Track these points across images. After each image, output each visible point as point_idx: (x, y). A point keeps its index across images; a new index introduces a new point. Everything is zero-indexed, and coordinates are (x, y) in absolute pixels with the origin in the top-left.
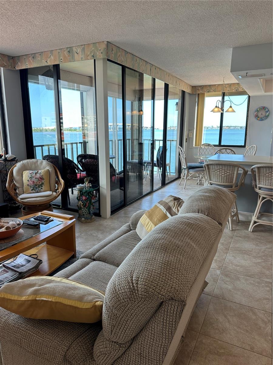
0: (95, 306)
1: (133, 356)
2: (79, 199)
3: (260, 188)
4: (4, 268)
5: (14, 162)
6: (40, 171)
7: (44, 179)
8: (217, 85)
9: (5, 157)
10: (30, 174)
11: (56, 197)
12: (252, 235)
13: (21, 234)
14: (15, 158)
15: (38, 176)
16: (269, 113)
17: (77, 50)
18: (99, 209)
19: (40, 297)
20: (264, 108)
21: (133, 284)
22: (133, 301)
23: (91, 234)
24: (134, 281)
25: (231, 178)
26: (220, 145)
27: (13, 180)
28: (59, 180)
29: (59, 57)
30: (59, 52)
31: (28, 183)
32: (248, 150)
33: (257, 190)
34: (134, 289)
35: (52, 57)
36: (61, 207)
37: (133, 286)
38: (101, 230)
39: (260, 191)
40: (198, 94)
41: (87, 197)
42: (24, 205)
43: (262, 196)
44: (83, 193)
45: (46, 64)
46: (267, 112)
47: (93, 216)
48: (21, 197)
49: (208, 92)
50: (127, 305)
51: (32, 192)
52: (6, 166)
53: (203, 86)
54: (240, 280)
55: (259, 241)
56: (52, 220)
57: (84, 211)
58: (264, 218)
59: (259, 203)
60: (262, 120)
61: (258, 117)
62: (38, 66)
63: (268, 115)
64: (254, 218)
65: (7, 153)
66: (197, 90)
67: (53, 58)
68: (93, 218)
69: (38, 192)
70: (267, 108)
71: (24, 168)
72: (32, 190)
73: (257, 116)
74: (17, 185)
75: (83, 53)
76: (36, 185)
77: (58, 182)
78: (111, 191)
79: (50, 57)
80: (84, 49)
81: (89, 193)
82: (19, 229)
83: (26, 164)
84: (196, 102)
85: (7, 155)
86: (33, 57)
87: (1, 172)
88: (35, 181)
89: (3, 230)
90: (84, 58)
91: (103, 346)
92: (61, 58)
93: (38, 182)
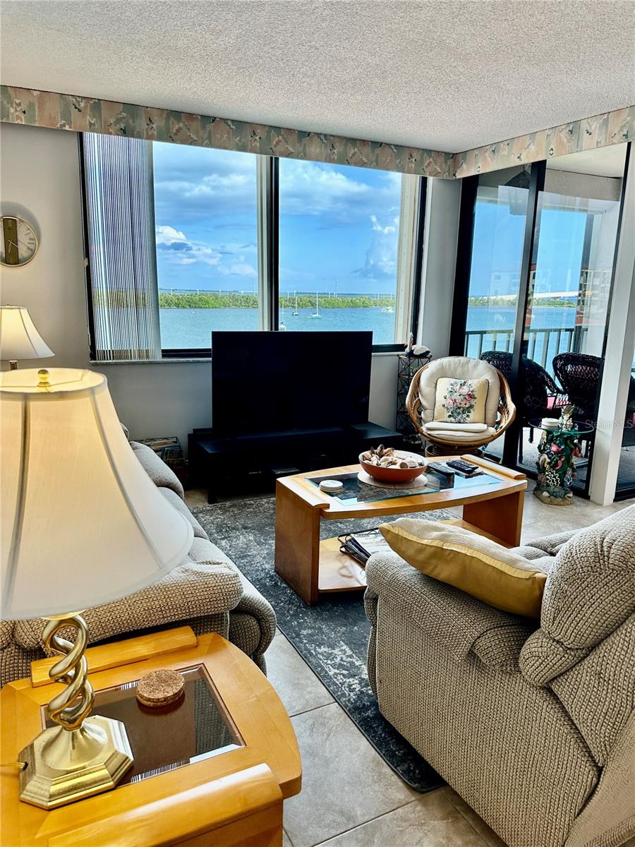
0: (532, 579)
1: (587, 675)
2: (541, 450)
5: (424, 360)
6: (469, 382)
7: (475, 398)
9: (411, 348)
10: (451, 384)
11: (494, 438)
14: (428, 352)
15: (465, 390)
17: (590, 126)
18: (587, 482)
19: (449, 547)
21: (602, 547)
22: (597, 572)
24: (605, 544)
27: (418, 393)
28: (505, 403)
29: (549, 144)
30: (548, 135)
31: (444, 402)
34: (603, 554)
35: (532, 147)
36: (501, 462)
37: (601, 551)
41: (563, 447)
42: (431, 441)
44: (553, 437)
45: (518, 163)
47: (569, 493)
48: (428, 425)
50: (587, 578)
51: (449, 420)
52: (409, 366)
56: (480, 474)
57: (551, 477)
65: (414, 342)
67: (533, 150)
68: (569, 497)
69: (460, 423)
71: (442, 373)
72: (450, 416)
74: (424, 403)
75: (604, 131)
76: (459, 408)
77: (502, 409)
79: (527, 148)
80: (606, 121)
81: (566, 439)
82: (419, 472)
83: (446, 366)
85: (414, 347)
86: (494, 151)
87: (399, 376)
88: (459, 399)
89: (397, 467)
90: (603, 141)
91: (534, 644)
92: (552, 146)
93: (463, 403)
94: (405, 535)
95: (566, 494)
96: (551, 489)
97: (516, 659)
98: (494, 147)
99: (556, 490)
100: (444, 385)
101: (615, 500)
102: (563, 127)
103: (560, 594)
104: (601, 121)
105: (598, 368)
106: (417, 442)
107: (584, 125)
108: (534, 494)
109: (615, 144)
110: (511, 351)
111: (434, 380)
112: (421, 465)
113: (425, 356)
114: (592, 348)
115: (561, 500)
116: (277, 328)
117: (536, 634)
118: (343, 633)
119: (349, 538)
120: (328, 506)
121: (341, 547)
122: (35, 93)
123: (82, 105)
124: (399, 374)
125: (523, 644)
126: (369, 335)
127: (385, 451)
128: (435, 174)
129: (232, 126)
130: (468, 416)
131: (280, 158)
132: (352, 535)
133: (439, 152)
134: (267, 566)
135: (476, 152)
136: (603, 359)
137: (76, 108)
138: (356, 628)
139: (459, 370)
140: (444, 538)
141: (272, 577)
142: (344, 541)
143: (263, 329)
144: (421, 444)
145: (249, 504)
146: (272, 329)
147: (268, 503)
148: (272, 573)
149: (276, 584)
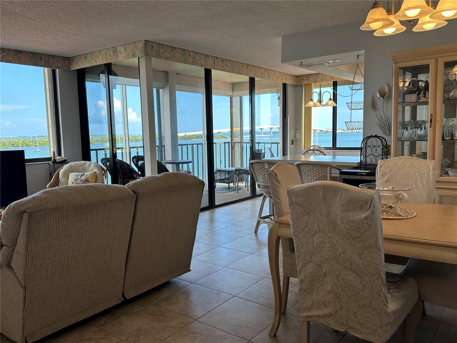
6: (86, 173)
7: (89, 181)
14: (66, 160)
26: (334, 147)
30: (106, 52)
40: (304, 85)
66: (302, 80)
67: (101, 58)
71: (71, 170)
75: (125, 52)
79: (98, 57)
84: (303, 95)
86: (85, 58)
87: (50, 175)
98: (85, 55)
100: (72, 176)
102: (111, 49)
104: (124, 48)
107: (118, 49)
109: (130, 58)
111: (67, 175)
113: (64, 162)
124: (50, 173)
128: (59, 68)
133: (59, 56)
135: (78, 58)
139: (81, 168)
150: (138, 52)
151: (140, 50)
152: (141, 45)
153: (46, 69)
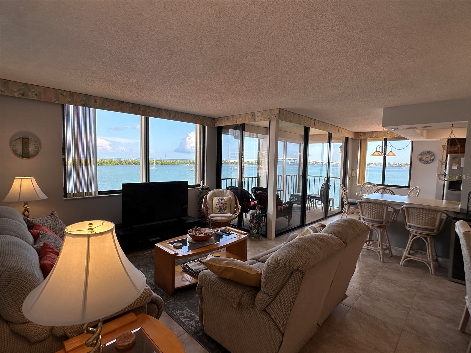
0: (257, 274)
1: (277, 303)
2: (251, 221)
3: (410, 226)
4: (199, 262)
5: (207, 190)
6: (225, 198)
7: (227, 204)
8: (378, 131)
9: (202, 186)
10: (218, 199)
11: (235, 218)
12: (403, 269)
13: (212, 239)
14: (209, 187)
15: (223, 201)
16: (434, 157)
17: (258, 114)
18: (266, 231)
19: (229, 266)
20: (428, 152)
21: (278, 261)
22: (277, 269)
23: (258, 250)
24: (278, 260)
25: (381, 215)
26: (383, 184)
27: (206, 203)
28: (237, 206)
29: (245, 119)
30: (245, 116)
31: (216, 206)
32: (411, 190)
33: (408, 228)
34: (278, 263)
36: (237, 227)
37: (278, 262)
38: (266, 248)
39: (409, 228)
40: (361, 139)
41: (257, 220)
42: (212, 221)
43: (413, 234)
44: (254, 217)
45: (236, 123)
46: (432, 156)
47: (260, 236)
48: (211, 215)
49: (371, 138)
50: (274, 271)
51: (218, 213)
52: (202, 193)
53: (366, 132)
54: (379, 301)
55: (408, 274)
56: (233, 234)
57: (254, 231)
58: (418, 255)
59: (410, 240)
60: (427, 163)
61: (423, 161)
62: (230, 124)
63: (434, 159)
64: (405, 254)
65: (203, 184)
66: (360, 136)
67: (241, 120)
68: (261, 238)
69: (222, 214)
70: (432, 153)
71: (214, 195)
72: (218, 211)
73: (421, 160)
74: (208, 207)
75: (262, 116)
76: (222, 208)
77: (237, 207)
78: (276, 217)
79: (239, 119)
80: (263, 113)
81: (258, 217)
82: (211, 236)
83: (216, 192)
84: (359, 146)
85: (204, 185)
86: (227, 119)
87: (198, 197)
88: (221, 205)
89: (202, 235)
90: (262, 119)
91: (260, 296)
92: (247, 119)
93: (223, 206)
94: (213, 264)
95: (259, 237)
96: (255, 236)
97: (254, 302)
98: (227, 117)
99: (256, 236)
100: (215, 199)
101: (275, 237)
102: (250, 113)
103: (266, 278)
104: (261, 113)
105: (266, 192)
106: (206, 222)
107: (256, 114)
108: (249, 238)
109: (266, 120)
110: (237, 186)
111: (212, 198)
112: (212, 233)
113: (208, 189)
114: (263, 185)
115: (258, 239)
116: (149, 181)
117: (260, 292)
118: (186, 304)
119: (185, 265)
120: (178, 254)
121: (182, 269)
122: (42, 88)
123: (65, 94)
124: (198, 196)
125: (256, 296)
126: (187, 182)
127: (198, 228)
128: (208, 125)
129: (131, 105)
130: (225, 211)
131: (150, 117)
132: (186, 263)
133: (208, 117)
134: (151, 281)
135: (222, 118)
136: (267, 189)
137: (62, 95)
138: (191, 301)
139: (220, 194)
140: (227, 263)
141: (154, 285)
142: (183, 266)
143: (143, 181)
144: (208, 222)
145: (139, 255)
146: (146, 182)
147: (148, 253)
148: (154, 283)
149: (156, 288)
150: (273, 116)
151: (275, 115)
152: (277, 112)
153: (198, 125)
